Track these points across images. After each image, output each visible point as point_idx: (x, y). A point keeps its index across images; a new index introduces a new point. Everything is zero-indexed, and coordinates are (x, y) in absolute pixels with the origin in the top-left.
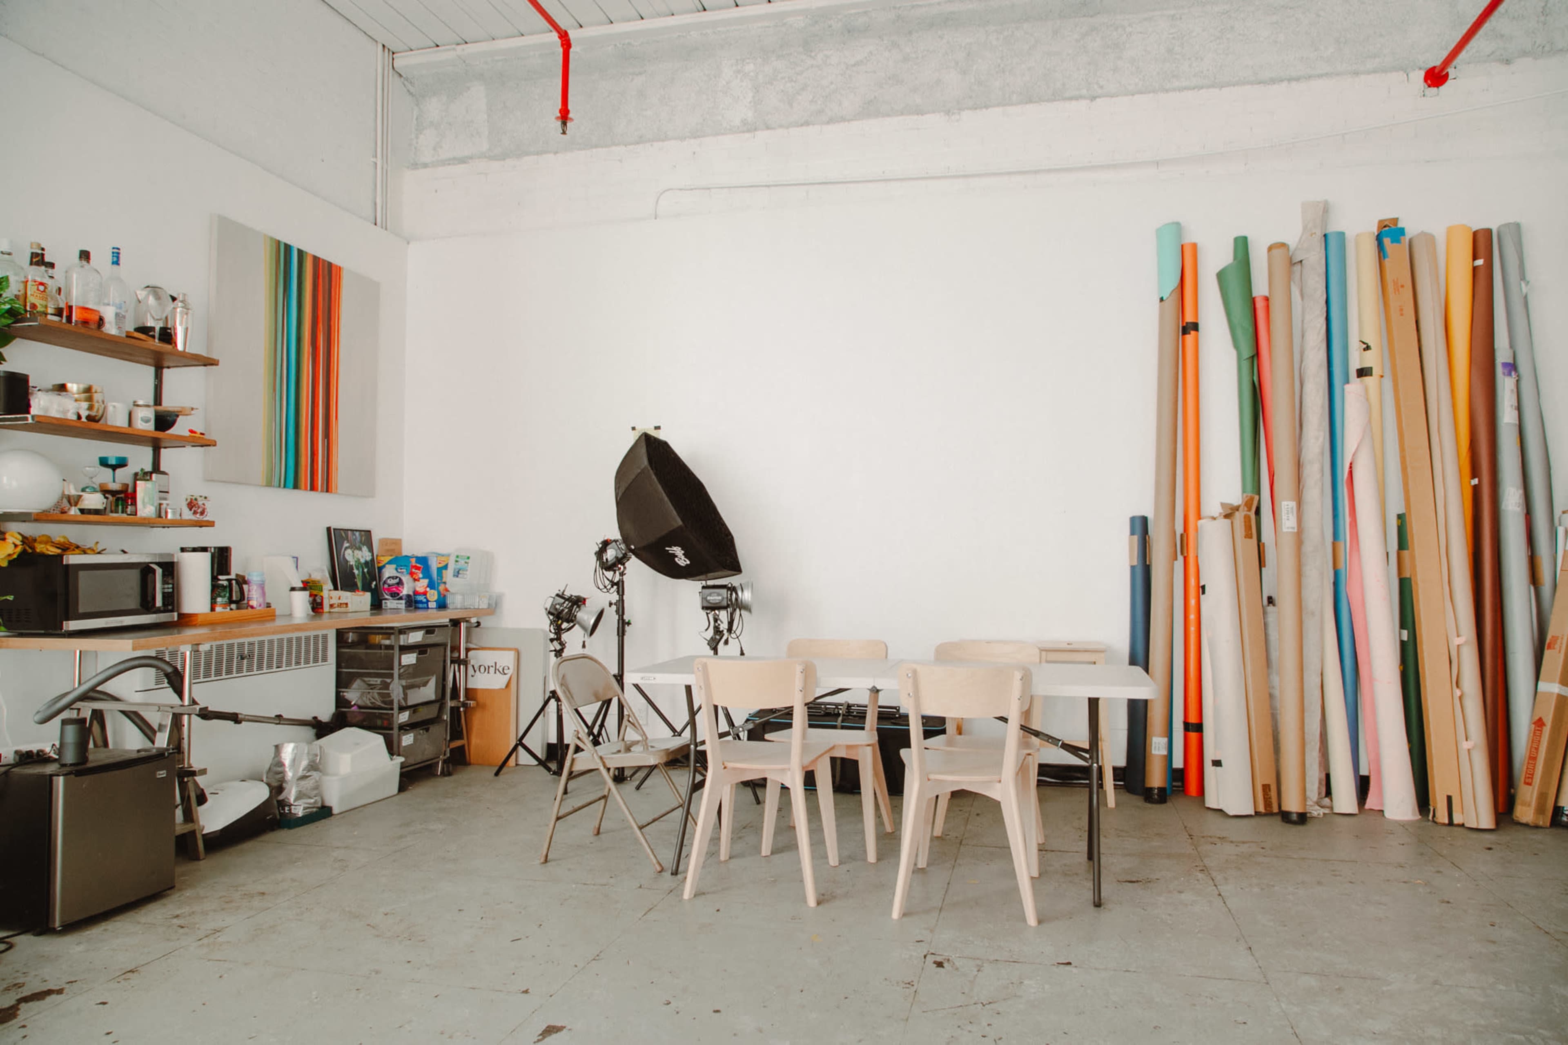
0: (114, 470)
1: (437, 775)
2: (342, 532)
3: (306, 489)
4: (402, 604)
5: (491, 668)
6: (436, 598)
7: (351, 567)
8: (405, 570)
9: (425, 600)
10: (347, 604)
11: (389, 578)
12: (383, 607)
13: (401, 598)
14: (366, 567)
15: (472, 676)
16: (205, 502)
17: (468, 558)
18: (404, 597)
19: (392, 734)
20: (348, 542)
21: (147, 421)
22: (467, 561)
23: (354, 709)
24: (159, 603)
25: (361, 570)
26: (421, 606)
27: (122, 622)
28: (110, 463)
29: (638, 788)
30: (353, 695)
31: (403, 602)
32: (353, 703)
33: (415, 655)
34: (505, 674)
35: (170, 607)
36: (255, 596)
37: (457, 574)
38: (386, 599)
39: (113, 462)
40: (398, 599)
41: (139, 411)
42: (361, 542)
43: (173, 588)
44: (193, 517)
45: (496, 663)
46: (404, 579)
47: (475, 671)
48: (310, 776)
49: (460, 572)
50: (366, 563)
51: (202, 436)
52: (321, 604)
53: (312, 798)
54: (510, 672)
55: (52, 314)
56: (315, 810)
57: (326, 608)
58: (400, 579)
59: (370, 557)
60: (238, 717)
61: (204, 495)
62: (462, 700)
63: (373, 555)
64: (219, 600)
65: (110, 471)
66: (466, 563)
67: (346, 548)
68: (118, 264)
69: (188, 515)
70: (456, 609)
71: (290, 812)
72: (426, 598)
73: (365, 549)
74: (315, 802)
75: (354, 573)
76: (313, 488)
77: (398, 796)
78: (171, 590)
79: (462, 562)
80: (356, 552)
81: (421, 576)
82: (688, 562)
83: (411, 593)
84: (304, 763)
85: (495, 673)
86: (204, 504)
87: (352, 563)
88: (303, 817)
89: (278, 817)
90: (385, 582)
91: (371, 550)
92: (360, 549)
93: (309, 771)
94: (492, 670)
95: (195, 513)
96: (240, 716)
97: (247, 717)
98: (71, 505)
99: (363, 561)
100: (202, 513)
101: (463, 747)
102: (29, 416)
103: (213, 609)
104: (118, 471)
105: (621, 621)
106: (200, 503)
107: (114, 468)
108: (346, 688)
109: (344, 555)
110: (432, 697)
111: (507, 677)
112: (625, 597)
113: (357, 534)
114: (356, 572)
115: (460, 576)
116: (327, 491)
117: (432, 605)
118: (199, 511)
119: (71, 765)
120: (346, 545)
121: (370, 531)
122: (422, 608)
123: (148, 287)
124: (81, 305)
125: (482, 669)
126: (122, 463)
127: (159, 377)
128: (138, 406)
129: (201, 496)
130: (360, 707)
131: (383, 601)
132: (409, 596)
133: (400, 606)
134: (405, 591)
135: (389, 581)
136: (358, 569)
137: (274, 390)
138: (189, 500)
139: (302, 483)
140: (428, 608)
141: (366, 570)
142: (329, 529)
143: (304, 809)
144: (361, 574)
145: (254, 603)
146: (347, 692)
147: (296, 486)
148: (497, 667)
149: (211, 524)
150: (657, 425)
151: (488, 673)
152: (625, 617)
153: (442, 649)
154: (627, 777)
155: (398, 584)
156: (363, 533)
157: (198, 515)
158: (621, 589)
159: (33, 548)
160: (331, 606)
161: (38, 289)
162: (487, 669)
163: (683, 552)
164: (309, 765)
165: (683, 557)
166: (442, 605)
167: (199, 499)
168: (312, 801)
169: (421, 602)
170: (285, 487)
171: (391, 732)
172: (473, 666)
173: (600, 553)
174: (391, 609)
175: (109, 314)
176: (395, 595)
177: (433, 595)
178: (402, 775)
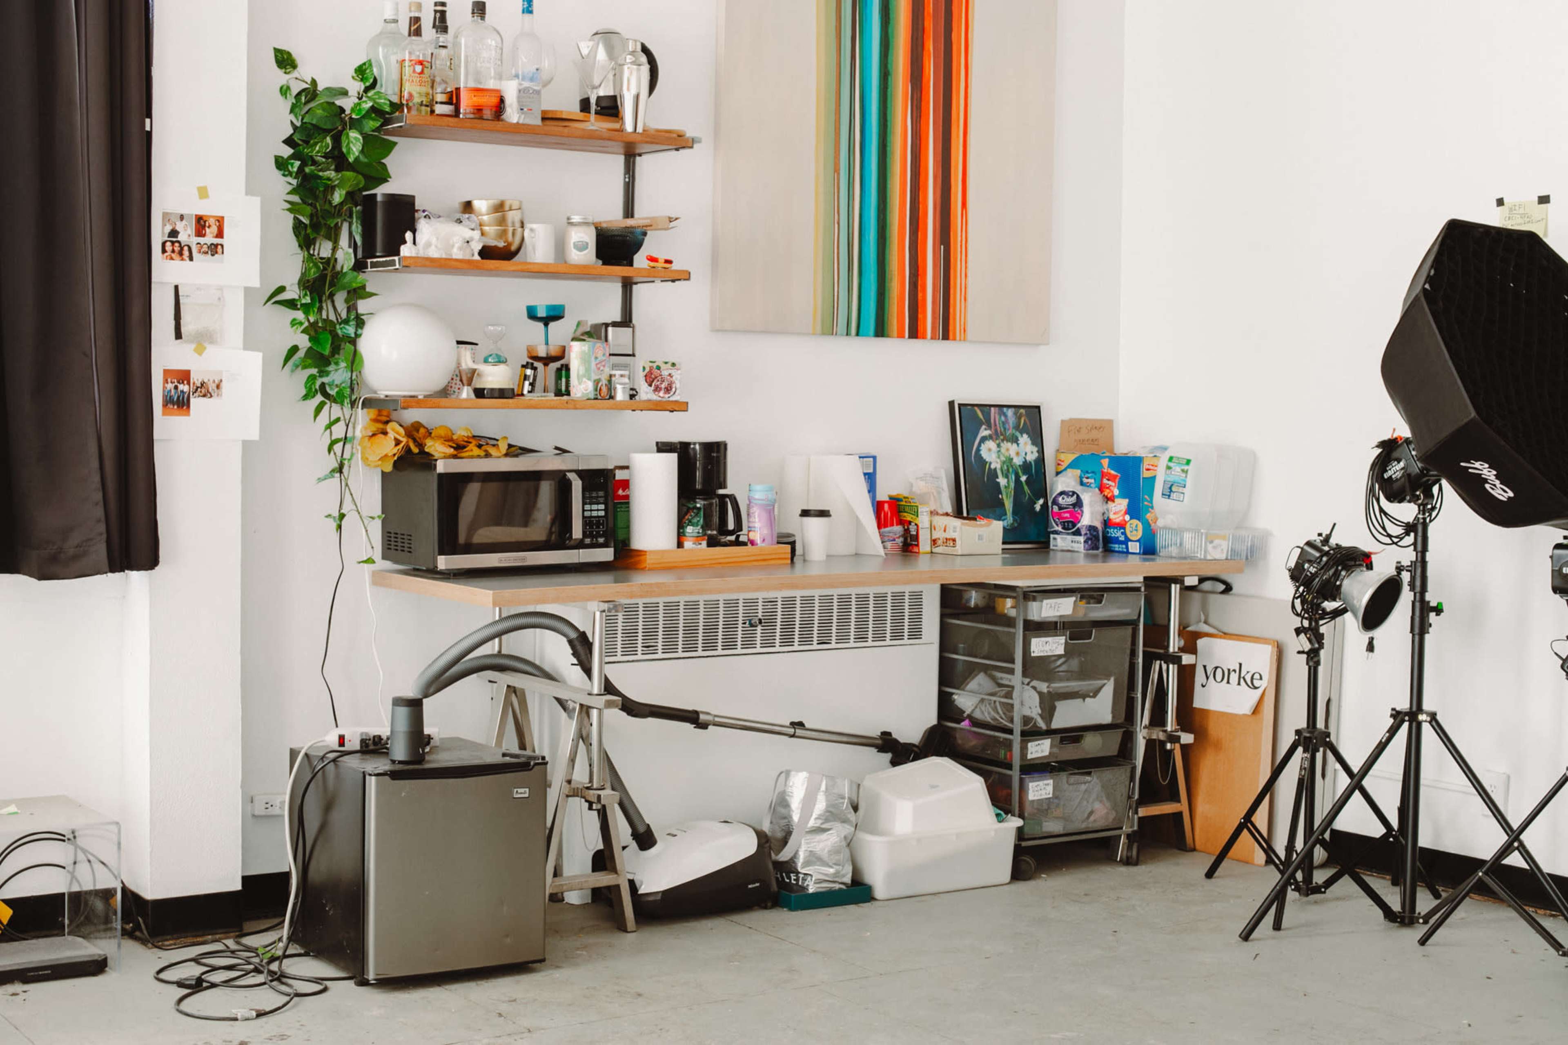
0: (546, 325)
1: (1116, 860)
2: (976, 408)
3: (901, 335)
4: (1079, 544)
5: (1232, 674)
6: (1139, 534)
7: (993, 474)
8: (1092, 481)
9: (1122, 538)
10: (954, 540)
11: (1062, 493)
12: (1051, 547)
13: (1078, 533)
14: (1024, 474)
15: (1203, 686)
16: (673, 372)
17: (1188, 462)
18: (1083, 532)
19: (1010, 776)
20: (989, 427)
21: (581, 247)
22: (1186, 468)
23: (965, 724)
24: (577, 532)
25: (1013, 477)
26: (1116, 547)
27: (524, 559)
28: (539, 315)
29: (1423, 942)
30: (965, 700)
31: (1082, 539)
32: (965, 715)
33: (1062, 640)
34: (1256, 688)
35: (601, 540)
36: (757, 525)
37: (1168, 493)
38: (1056, 532)
39: (542, 313)
40: (1074, 534)
41: (573, 233)
42: (1017, 427)
43: (606, 510)
44: (654, 397)
45: (1240, 665)
46: (1086, 498)
47: (1207, 678)
48: (828, 830)
49: (1174, 489)
50: (1026, 467)
51: (667, 265)
52: (916, 538)
53: (831, 867)
54: (1263, 684)
55: (442, 103)
56: (837, 886)
57: (924, 544)
58: (1078, 497)
59: (1036, 455)
60: (698, 718)
61: (671, 360)
62: (1169, 728)
63: (1041, 451)
64: (689, 529)
65: (541, 325)
66: (1183, 471)
67: (984, 439)
68: (531, 12)
69: (646, 393)
70: (1172, 557)
71: (797, 884)
72: (1124, 533)
73: (1024, 439)
74: (837, 874)
75: (998, 484)
76: (915, 333)
77: (1009, 886)
78: (602, 513)
79: (1177, 469)
80: (1006, 445)
81: (1116, 492)
82: (1511, 494)
83: (1098, 525)
84: (820, 806)
85: (1239, 684)
86: (670, 375)
87: (996, 465)
88: (816, 895)
89: (774, 887)
90: (1055, 502)
91: (1038, 439)
92: (1015, 440)
93: (827, 820)
94: (1234, 677)
95: (657, 389)
96: (702, 717)
97: (717, 719)
98: (463, 385)
99: (1018, 461)
100: (668, 390)
101: (1179, 815)
102: (396, 258)
103: (680, 545)
104: (552, 325)
105: (1418, 604)
106: (665, 373)
107: (546, 321)
108: (958, 688)
109: (978, 450)
110: (1107, 719)
111: (1259, 692)
112: (1429, 556)
113: (1010, 413)
114: (1002, 481)
115: (1174, 496)
116: (946, 337)
117: (1134, 547)
118: (663, 386)
119: (400, 762)
120: (984, 432)
121: (1038, 408)
122: (1119, 552)
123: (596, 34)
124: (472, 84)
125: (1219, 673)
126: (554, 316)
127: (630, 169)
128: (571, 224)
129: (666, 363)
130: (975, 722)
131: (1052, 536)
132: (1092, 528)
133: (1076, 547)
134: (1087, 519)
135: (1060, 499)
136: (1007, 477)
137: (837, 170)
138: (647, 370)
139: (893, 324)
140: (1128, 553)
141: (1023, 478)
142: (951, 404)
143: (815, 883)
144: (1012, 485)
145: (756, 536)
146: (959, 694)
147: (881, 331)
148: (1242, 675)
149: (682, 407)
150: (1543, 193)
151: (1228, 682)
152: (1428, 597)
153: (1129, 631)
154: (1418, 918)
155: (1074, 505)
156: (1022, 411)
157: (661, 394)
158: (1420, 539)
159: (421, 446)
160: (934, 542)
161: (414, 71)
162: (1226, 676)
163: (1495, 472)
164: (827, 811)
165: (1497, 482)
166: (1149, 550)
167: (663, 366)
168: (832, 871)
169: (1116, 541)
170: (857, 334)
171: (1008, 772)
172: (1205, 667)
173: (1380, 465)
174: (1063, 551)
175: (511, 93)
176: (1071, 526)
177: (1135, 530)
178: (1018, 851)
